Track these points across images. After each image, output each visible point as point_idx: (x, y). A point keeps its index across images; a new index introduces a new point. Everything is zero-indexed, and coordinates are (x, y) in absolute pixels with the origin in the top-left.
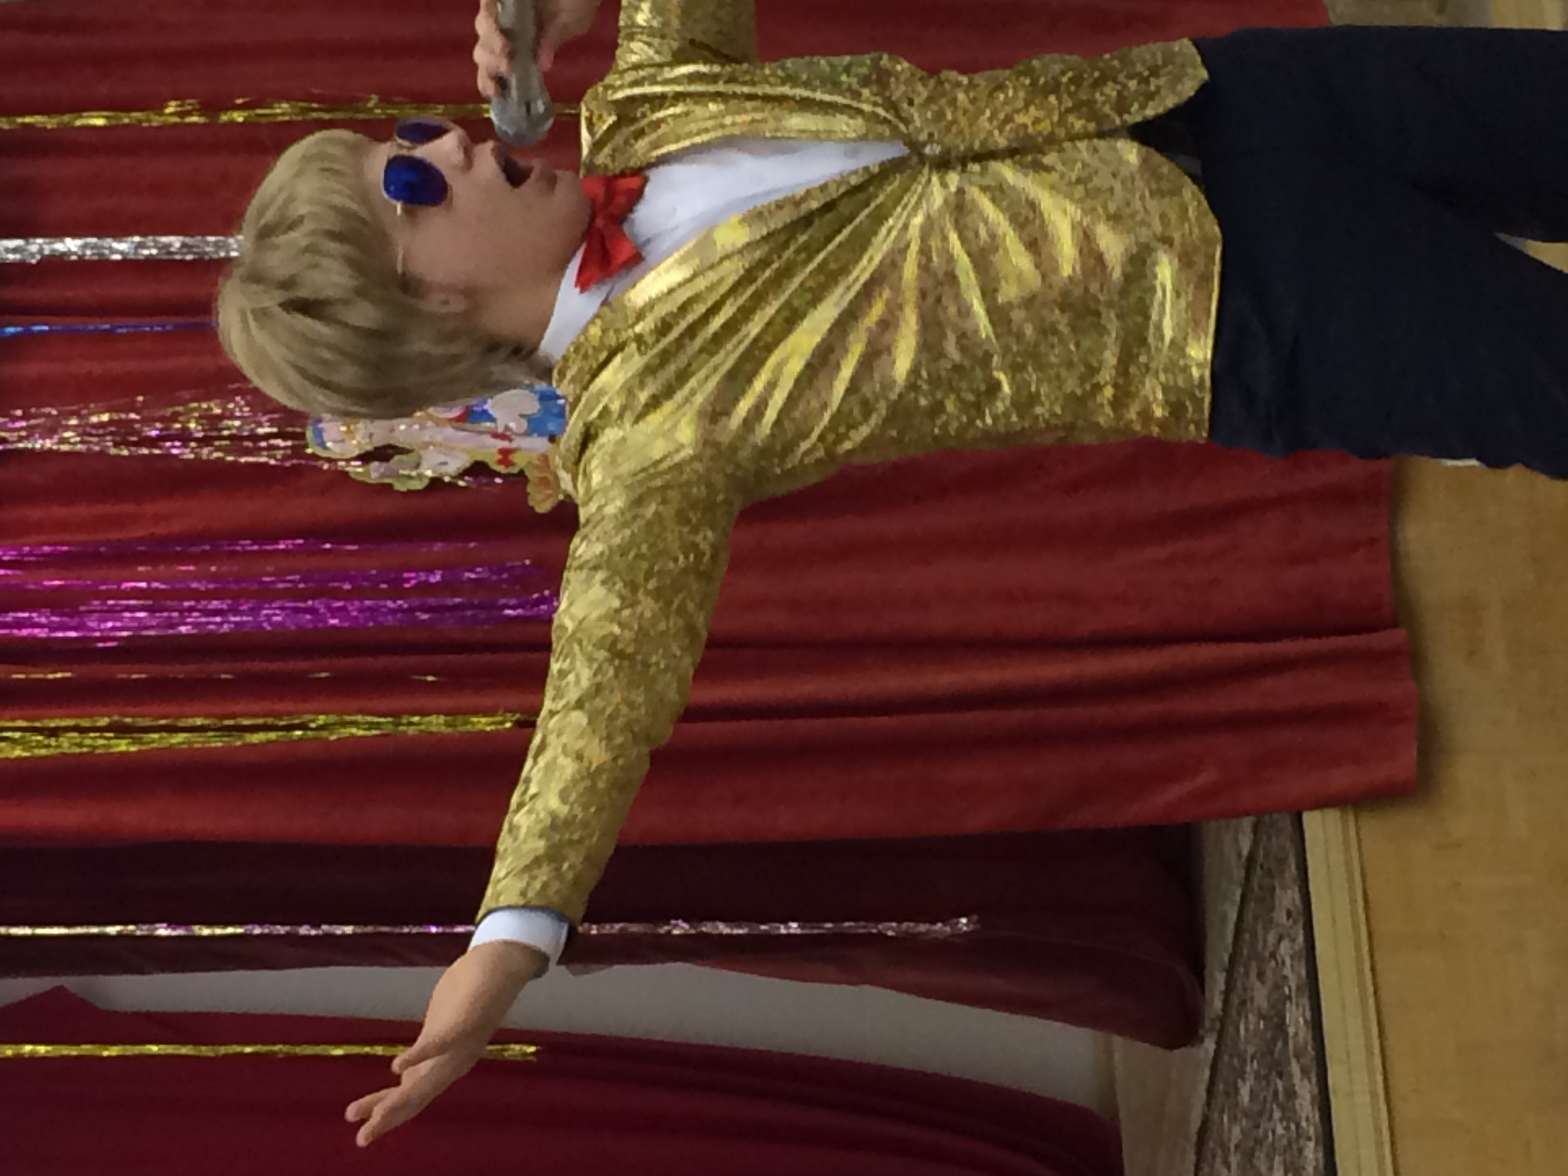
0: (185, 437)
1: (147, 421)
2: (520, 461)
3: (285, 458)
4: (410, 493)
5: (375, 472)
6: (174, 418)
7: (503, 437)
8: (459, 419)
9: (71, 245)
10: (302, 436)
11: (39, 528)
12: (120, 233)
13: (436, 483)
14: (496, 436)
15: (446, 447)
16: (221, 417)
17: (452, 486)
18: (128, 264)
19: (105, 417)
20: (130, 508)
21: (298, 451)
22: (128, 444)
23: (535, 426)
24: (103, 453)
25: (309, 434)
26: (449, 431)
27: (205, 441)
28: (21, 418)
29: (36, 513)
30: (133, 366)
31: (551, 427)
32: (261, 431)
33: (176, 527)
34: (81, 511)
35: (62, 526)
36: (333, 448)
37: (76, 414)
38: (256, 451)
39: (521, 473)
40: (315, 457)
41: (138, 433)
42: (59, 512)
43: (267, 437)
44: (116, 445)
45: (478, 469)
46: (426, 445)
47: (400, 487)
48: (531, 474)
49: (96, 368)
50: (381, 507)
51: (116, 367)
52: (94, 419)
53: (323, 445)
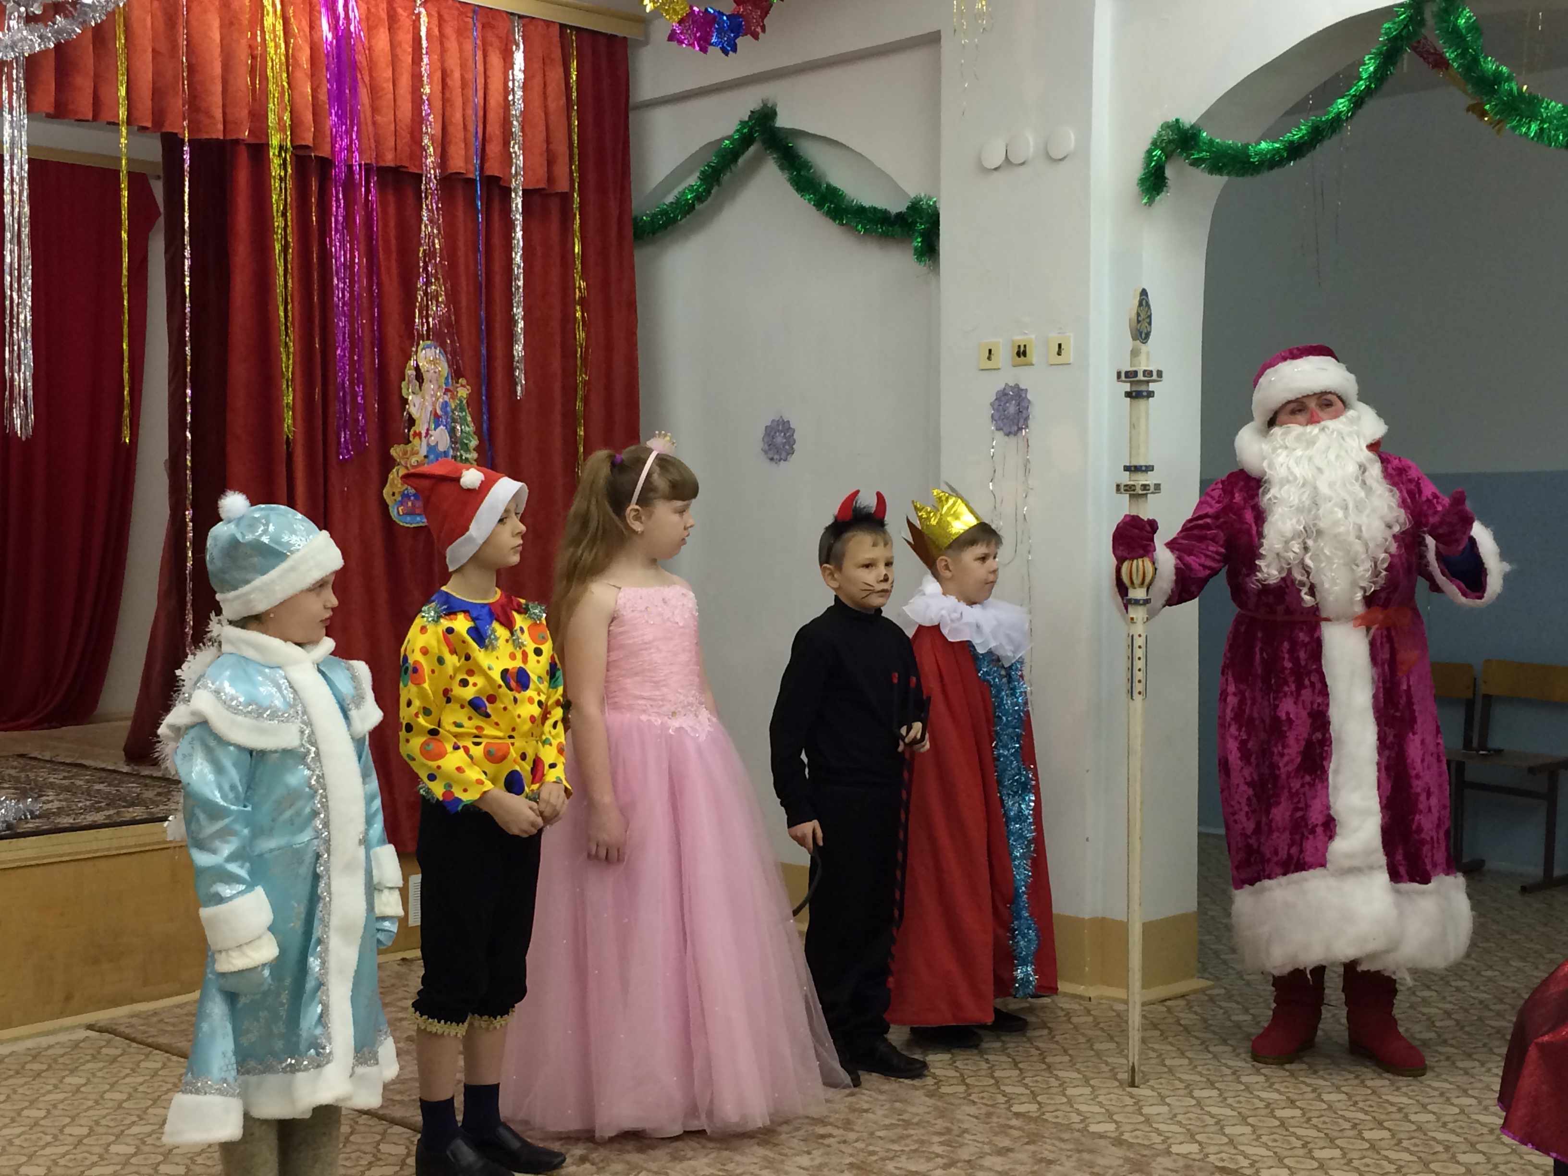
0: (428, 283)
1: (435, 266)
2: (416, 441)
3: (418, 330)
4: (400, 389)
5: (410, 373)
6: (437, 279)
7: (427, 434)
8: (436, 413)
9: (519, 234)
10: (428, 339)
11: (385, 212)
12: (525, 257)
13: (406, 401)
14: (428, 430)
15: (422, 407)
16: (437, 301)
17: (404, 409)
18: (510, 260)
19: (437, 246)
20: (394, 256)
21: (421, 337)
22: (425, 257)
23: (432, 449)
24: (421, 245)
25: (429, 342)
26: (430, 408)
27: (426, 293)
28: (437, 207)
29: (392, 210)
30: (462, 261)
31: (432, 457)
32: (431, 320)
33: (385, 278)
34: (392, 233)
35: (386, 225)
36: (422, 354)
37: (439, 232)
38: (421, 317)
39: (410, 442)
40: (418, 344)
41: (430, 260)
42: (392, 223)
43: (428, 323)
44: (424, 251)
45: (412, 421)
46: (423, 398)
47: (404, 384)
48: (409, 447)
49: (461, 244)
50: (393, 375)
51: (461, 253)
52: (437, 241)
53: (423, 349)
